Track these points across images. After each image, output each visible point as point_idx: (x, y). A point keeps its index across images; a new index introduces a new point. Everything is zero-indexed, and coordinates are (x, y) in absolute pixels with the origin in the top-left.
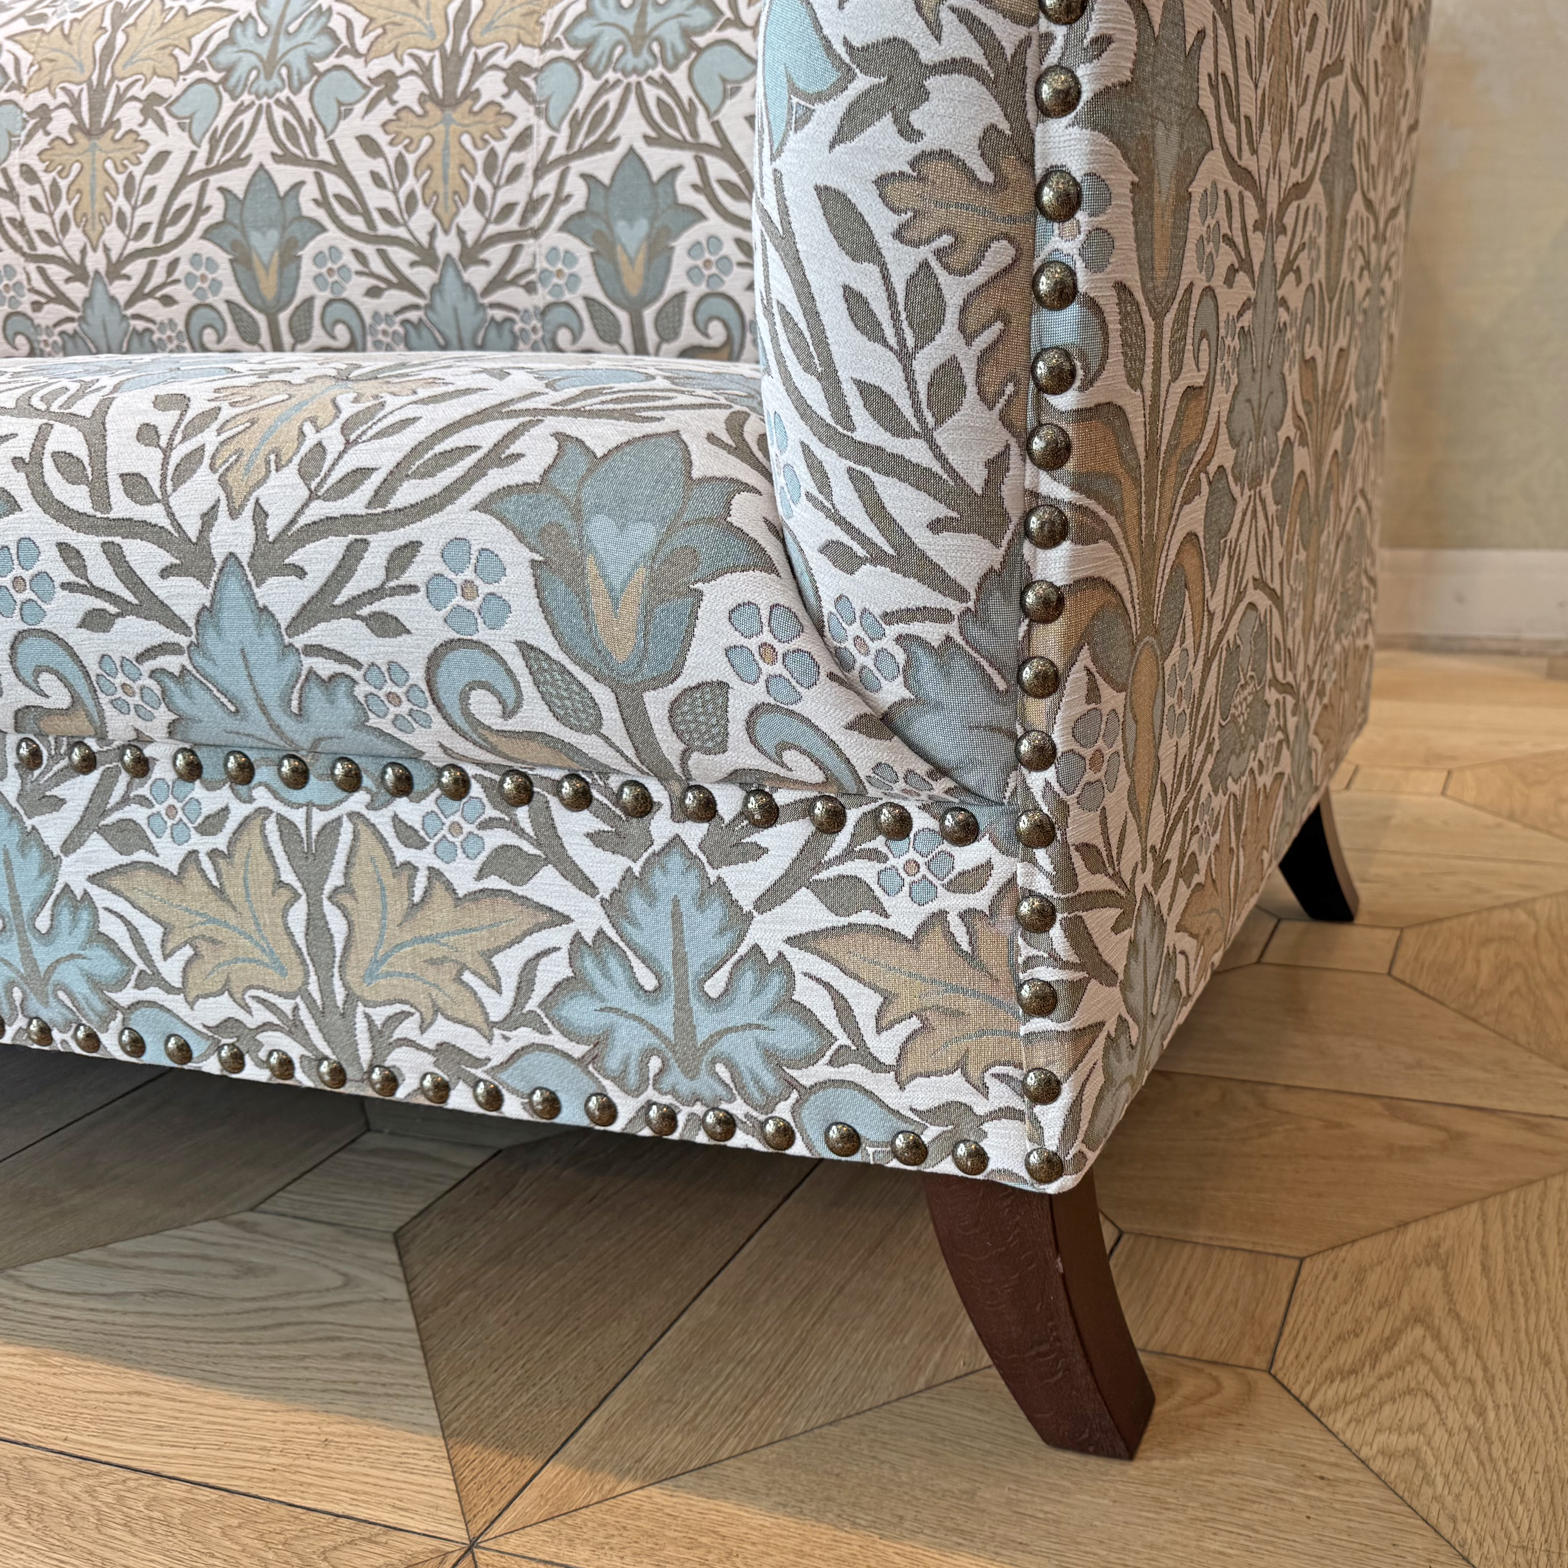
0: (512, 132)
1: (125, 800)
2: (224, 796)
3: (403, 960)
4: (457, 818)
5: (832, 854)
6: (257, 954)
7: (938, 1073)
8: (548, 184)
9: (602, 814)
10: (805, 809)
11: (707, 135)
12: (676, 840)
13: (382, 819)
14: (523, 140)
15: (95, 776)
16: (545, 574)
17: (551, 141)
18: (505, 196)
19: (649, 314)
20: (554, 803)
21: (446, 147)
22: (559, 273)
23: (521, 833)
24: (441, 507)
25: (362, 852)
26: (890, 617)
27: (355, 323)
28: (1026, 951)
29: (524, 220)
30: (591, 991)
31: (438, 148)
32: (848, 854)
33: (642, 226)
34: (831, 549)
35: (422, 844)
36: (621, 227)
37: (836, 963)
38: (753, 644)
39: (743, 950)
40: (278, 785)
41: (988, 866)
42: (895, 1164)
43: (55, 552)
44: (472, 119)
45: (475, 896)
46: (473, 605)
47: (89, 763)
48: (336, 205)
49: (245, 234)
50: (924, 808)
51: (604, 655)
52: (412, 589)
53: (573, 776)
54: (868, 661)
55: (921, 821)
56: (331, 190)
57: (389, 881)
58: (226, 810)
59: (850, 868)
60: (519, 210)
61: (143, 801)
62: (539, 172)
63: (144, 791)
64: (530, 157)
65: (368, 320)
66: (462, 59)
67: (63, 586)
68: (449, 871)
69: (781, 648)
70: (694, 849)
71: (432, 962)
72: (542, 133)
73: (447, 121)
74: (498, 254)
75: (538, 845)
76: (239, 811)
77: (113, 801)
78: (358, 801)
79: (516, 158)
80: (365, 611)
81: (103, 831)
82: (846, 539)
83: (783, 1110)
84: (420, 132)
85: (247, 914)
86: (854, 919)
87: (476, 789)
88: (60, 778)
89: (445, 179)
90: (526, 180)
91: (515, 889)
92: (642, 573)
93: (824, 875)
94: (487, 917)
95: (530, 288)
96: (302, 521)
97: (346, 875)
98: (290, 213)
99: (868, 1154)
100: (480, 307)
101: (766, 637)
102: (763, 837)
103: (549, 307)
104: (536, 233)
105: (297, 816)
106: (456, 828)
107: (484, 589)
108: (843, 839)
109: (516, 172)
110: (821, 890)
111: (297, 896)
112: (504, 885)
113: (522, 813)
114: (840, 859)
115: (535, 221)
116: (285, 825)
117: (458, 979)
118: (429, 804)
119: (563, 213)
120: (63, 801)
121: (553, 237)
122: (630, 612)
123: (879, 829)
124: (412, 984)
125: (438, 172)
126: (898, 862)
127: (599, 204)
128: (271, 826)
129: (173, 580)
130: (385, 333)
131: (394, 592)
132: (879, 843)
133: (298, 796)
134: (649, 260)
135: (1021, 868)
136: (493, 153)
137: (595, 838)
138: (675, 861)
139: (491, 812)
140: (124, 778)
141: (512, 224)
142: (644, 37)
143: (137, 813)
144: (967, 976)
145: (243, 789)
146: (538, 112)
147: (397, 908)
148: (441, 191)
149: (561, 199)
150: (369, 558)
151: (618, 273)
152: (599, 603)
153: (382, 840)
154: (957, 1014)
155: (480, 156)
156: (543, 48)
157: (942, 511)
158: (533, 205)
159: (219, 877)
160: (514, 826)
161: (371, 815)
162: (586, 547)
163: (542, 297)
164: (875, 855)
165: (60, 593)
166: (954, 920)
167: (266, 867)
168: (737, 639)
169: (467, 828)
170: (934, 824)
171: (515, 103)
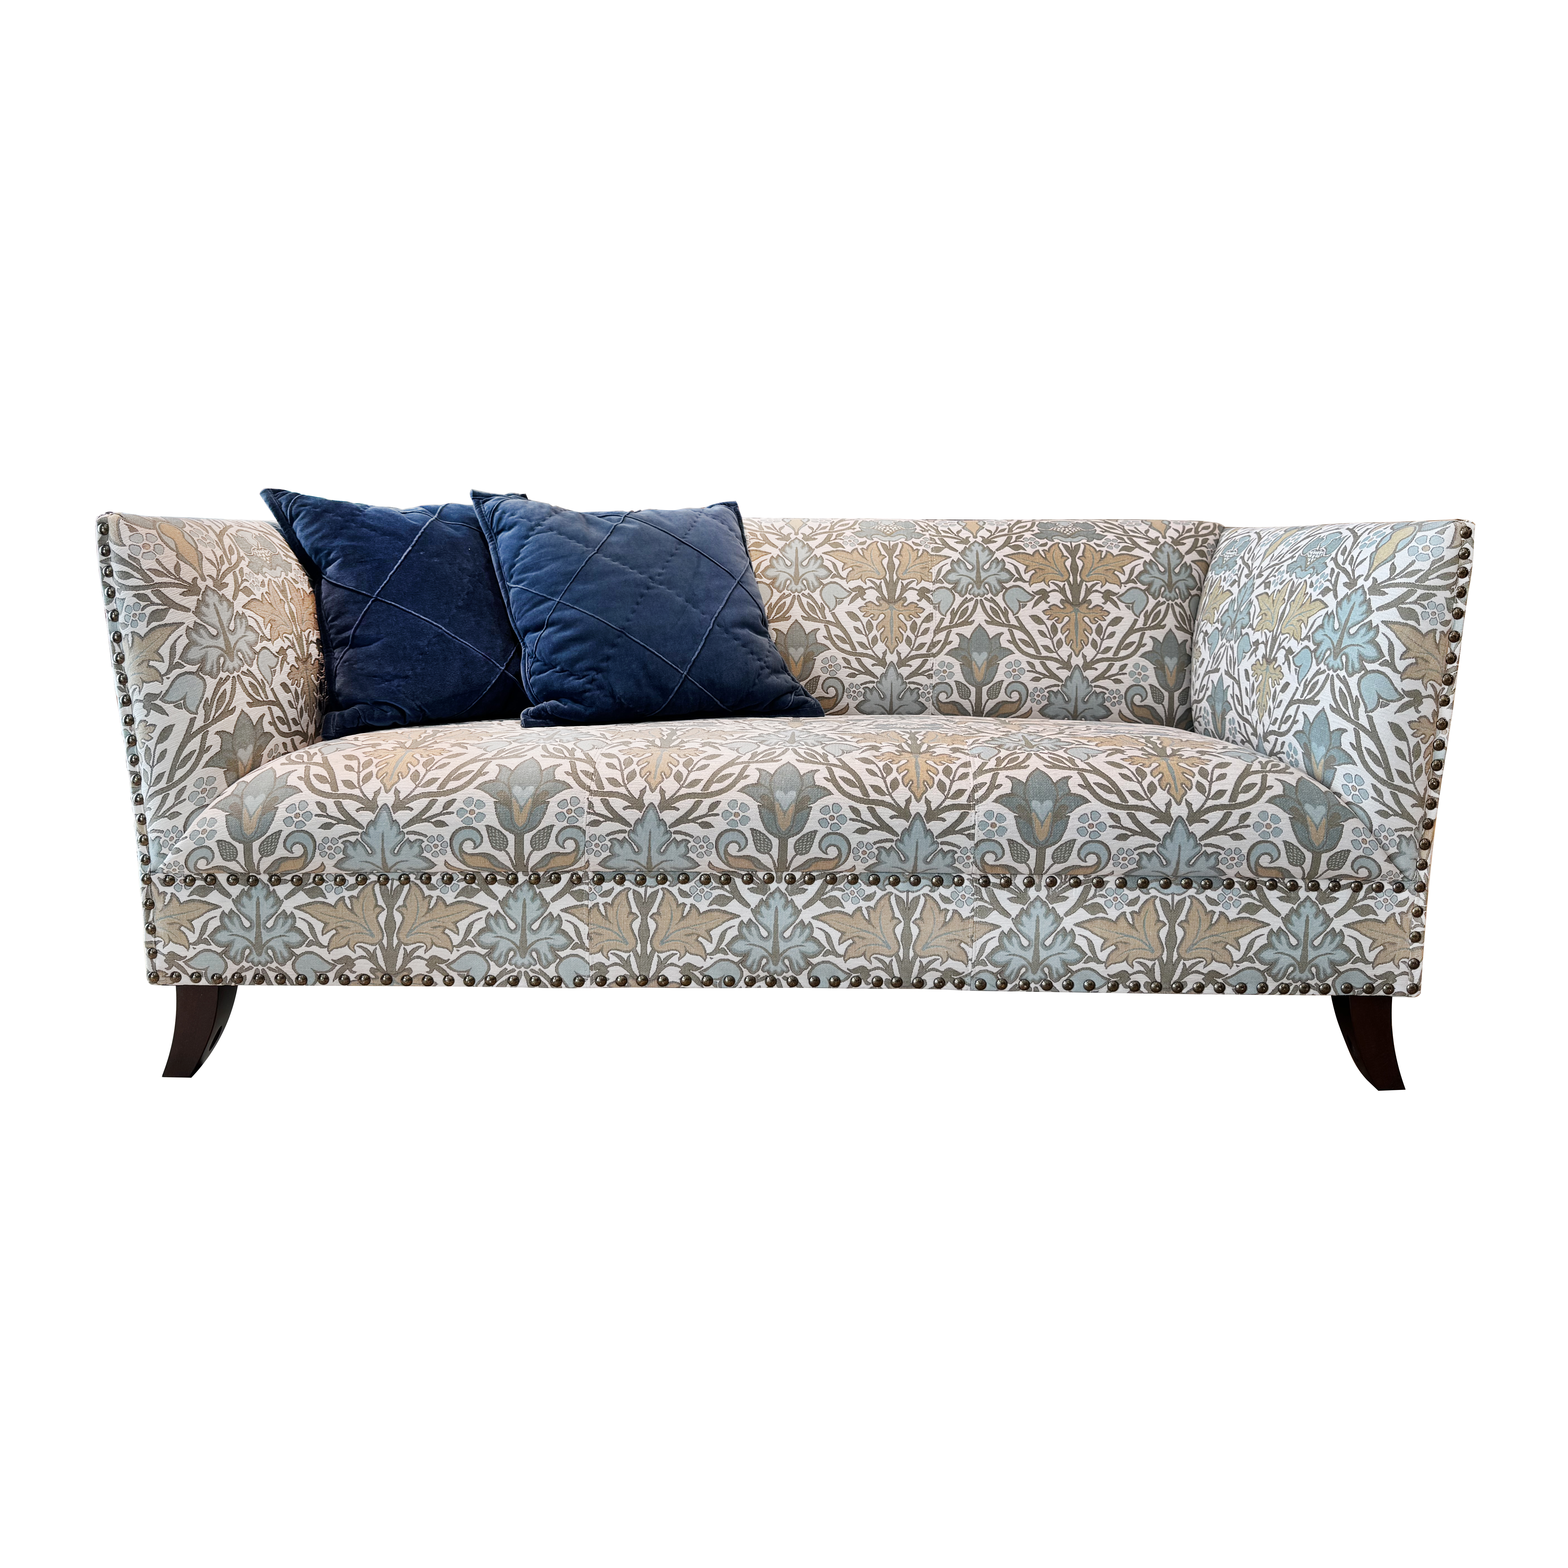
0: (923, 615)
1: (1094, 896)
2: (1138, 892)
3: (1205, 943)
4: (1231, 895)
5: (1359, 898)
6: (1144, 946)
7: (1386, 963)
8: (941, 636)
9: (1281, 890)
10: (1348, 886)
11: (1013, 621)
12: (1308, 898)
13: (1202, 897)
14: (929, 618)
15: (1081, 888)
16: (1294, 821)
17: (942, 620)
18: (920, 640)
19: (985, 689)
20: (1265, 888)
21: (892, 619)
22: (945, 671)
23: (1254, 898)
24: (1255, 802)
25: (1194, 908)
26: (1396, 830)
27: (840, 687)
28: (1415, 923)
29: (929, 650)
30: (1274, 948)
31: (888, 619)
32: (1365, 898)
33: (985, 655)
34: (1380, 813)
35: (1217, 904)
36: (975, 655)
37: (1359, 931)
38: (1360, 839)
39: (1328, 930)
40: (1159, 888)
41: (1408, 898)
42: (1364, 994)
43: (1107, 815)
44: (903, 608)
45: (1235, 920)
46: (1269, 831)
47: (1078, 884)
48: (835, 639)
49: (787, 649)
50: (1390, 883)
51: (1312, 844)
52: (1248, 826)
53: (1272, 880)
54: (1387, 842)
55: (1387, 886)
56: (833, 633)
57: (1203, 917)
58: (1139, 897)
59: (1366, 902)
60: (927, 646)
61: (1102, 896)
62: (938, 630)
63: (1103, 892)
64: (932, 625)
65: (846, 686)
66: (896, 584)
67: (1110, 826)
68: (1227, 913)
69: (1368, 840)
70: (1314, 900)
71: (1215, 943)
72: (937, 617)
73: (892, 609)
74: (916, 663)
75: (1260, 902)
76: (1144, 898)
77: (1089, 897)
78: (1192, 892)
79: (925, 626)
80: (1231, 833)
81: (1085, 908)
82: (1386, 810)
83: (1329, 982)
84: (879, 612)
85: (1142, 933)
86: (1367, 917)
87: (1237, 886)
88: (1065, 890)
89: (892, 632)
90: (930, 635)
91: (1252, 917)
92: (1324, 820)
93: (1357, 905)
94: (1239, 926)
95: (930, 677)
96: (1206, 806)
97: (1186, 916)
98: (811, 642)
99: (1356, 992)
100: (904, 683)
101: (1364, 837)
102: (1335, 895)
103: (937, 684)
104: (934, 656)
105: (1169, 898)
106: (1231, 898)
107: (1273, 826)
108: (1362, 894)
109: (926, 631)
110: (1357, 910)
111: (1165, 924)
112: (1248, 915)
113: (1254, 892)
114: (1362, 900)
115: (934, 651)
116: (1161, 900)
117: (1225, 948)
118: (1220, 891)
119: (948, 648)
120: (1068, 898)
121: (942, 657)
122: (1322, 832)
123: (1373, 890)
124: (1206, 951)
125: (888, 628)
126: (1381, 899)
127: (965, 645)
128: (1158, 902)
129: (1156, 824)
130: (854, 692)
131: (1241, 827)
132: (1373, 894)
133: (1166, 891)
134: (988, 668)
135: (1416, 899)
136: (915, 623)
137: (1281, 899)
138: (1308, 904)
139: (1243, 892)
140: (1093, 888)
141: (924, 651)
142: (981, 582)
143: (1101, 901)
144: (1399, 932)
145: (1144, 890)
146: (935, 608)
147: (1205, 925)
148: (889, 637)
149: (947, 642)
150: (1232, 817)
151: (972, 672)
152: (1312, 829)
153: (1202, 904)
154: (1394, 944)
155: (909, 624)
156: (934, 583)
157: (1415, 802)
158: (933, 644)
159: (1133, 919)
160: (1251, 896)
161: (1197, 896)
162: (1306, 813)
163: (935, 680)
164: (1373, 898)
165: (1108, 828)
166: (1397, 915)
167: (1155, 916)
168: (1356, 838)
169: (1235, 898)
170: (1391, 887)
171: (924, 604)
